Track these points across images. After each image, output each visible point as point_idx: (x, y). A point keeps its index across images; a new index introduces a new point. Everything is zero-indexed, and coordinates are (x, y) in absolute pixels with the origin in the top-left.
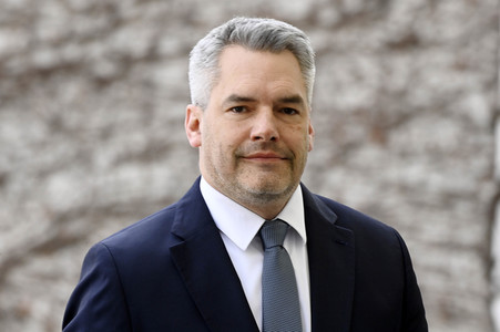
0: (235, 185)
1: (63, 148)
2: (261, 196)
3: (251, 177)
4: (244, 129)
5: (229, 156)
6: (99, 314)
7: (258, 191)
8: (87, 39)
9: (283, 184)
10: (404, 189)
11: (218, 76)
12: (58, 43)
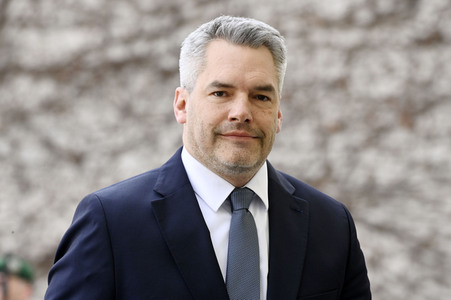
0: (212, 158)
1: (133, 131)
2: (234, 168)
3: (226, 152)
4: (223, 111)
5: (209, 133)
6: (89, 254)
7: (231, 164)
8: (154, 36)
9: (253, 159)
10: (429, 167)
11: (204, 65)
12: (129, 40)
